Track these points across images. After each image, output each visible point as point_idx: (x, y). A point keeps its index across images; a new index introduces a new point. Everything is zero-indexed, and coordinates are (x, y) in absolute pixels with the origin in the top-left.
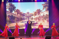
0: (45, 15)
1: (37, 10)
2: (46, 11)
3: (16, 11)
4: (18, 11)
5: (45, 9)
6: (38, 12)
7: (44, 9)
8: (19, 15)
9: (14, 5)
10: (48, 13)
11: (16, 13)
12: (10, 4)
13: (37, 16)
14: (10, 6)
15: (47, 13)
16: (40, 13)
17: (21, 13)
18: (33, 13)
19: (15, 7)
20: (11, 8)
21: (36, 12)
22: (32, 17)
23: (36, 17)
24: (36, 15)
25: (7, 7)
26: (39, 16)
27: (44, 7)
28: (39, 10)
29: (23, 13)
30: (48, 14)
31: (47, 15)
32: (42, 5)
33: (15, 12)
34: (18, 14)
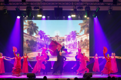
0: (83, 40)
1: (71, 32)
2: (86, 33)
3: (39, 34)
4: (42, 34)
5: (84, 31)
6: (73, 36)
7: (81, 31)
8: (43, 39)
9: (35, 24)
10: (89, 37)
11: (39, 37)
12: (29, 23)
13: (72, 42)
14: (29, 26)
15: (86, 38)
16: (77, 37)
17: (46, 36)
18: (65, 37)
19: (38, 27)
20: (31, 29)
21: (69, 36)
22: (63, 43)
23: (69, 43)
24: (69, 40)
25: (24, 27)
26: (75, 41)
27: (83, 27)
28: (75, 32)
29: (49, 37)
30: (88, 39)
31: (86, 40)
32: (80, 24)
33: (37, 35)
34: (41, 38)
